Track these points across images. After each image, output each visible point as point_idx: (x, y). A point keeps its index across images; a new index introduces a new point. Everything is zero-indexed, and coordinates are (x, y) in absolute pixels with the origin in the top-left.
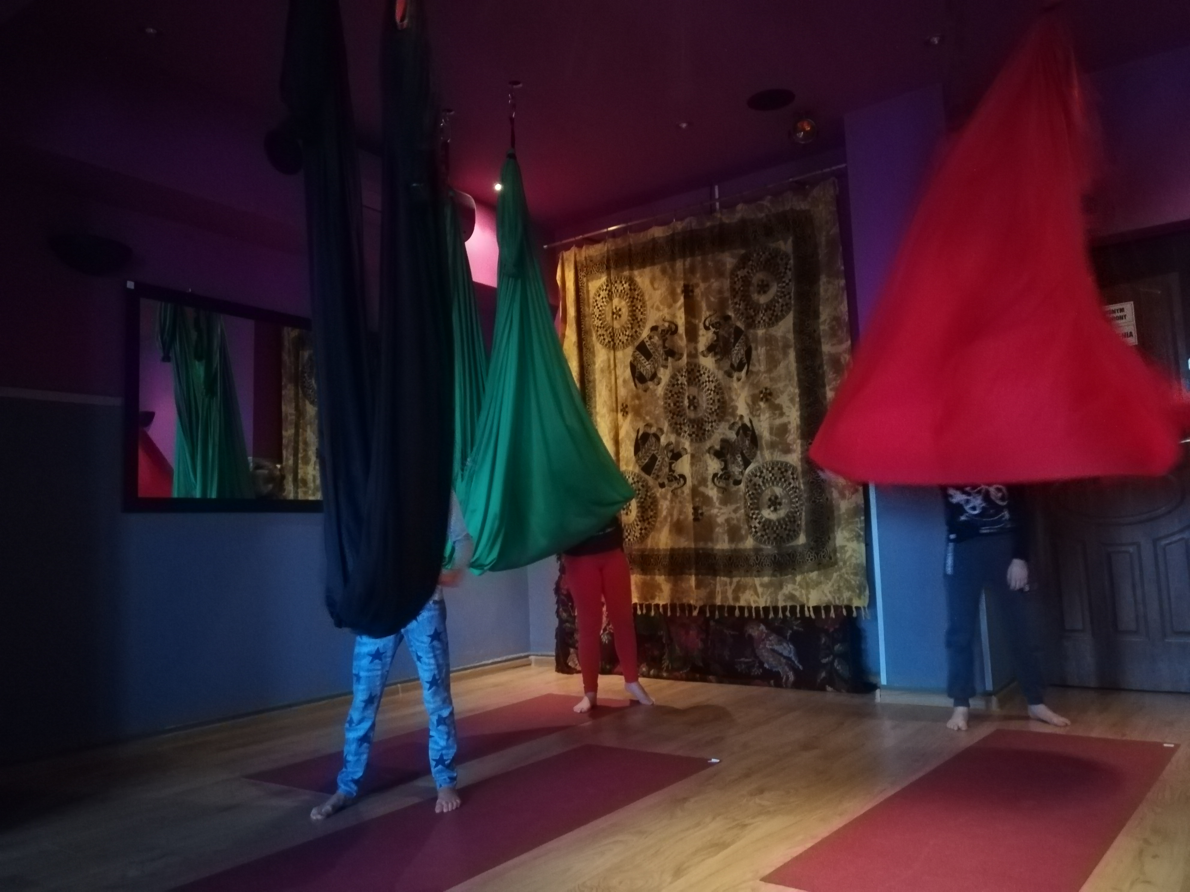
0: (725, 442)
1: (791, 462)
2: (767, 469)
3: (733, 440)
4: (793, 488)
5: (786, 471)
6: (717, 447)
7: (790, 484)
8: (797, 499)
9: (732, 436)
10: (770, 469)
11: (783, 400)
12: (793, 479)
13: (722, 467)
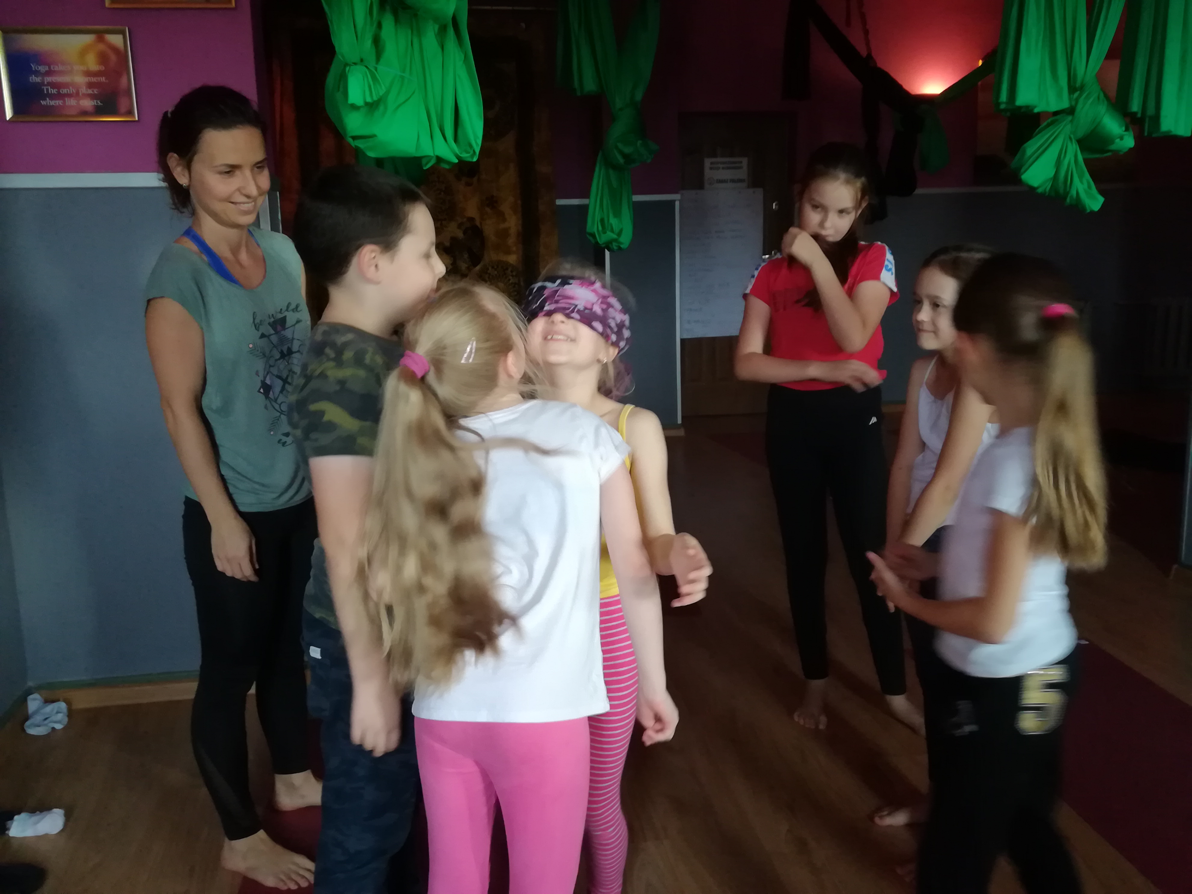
0: (453, 239)
1: (512, 262)
2: (493, 267)
3: (461, 238)
4: (512, 283)
5: (507, 269)
6: (447, 244)
7: (509, 280)
8: (516, 293)
9: (460, 234)
10: (496, 267)
11: (506, 207)
12: (512, 276)
13: (451, 262)
